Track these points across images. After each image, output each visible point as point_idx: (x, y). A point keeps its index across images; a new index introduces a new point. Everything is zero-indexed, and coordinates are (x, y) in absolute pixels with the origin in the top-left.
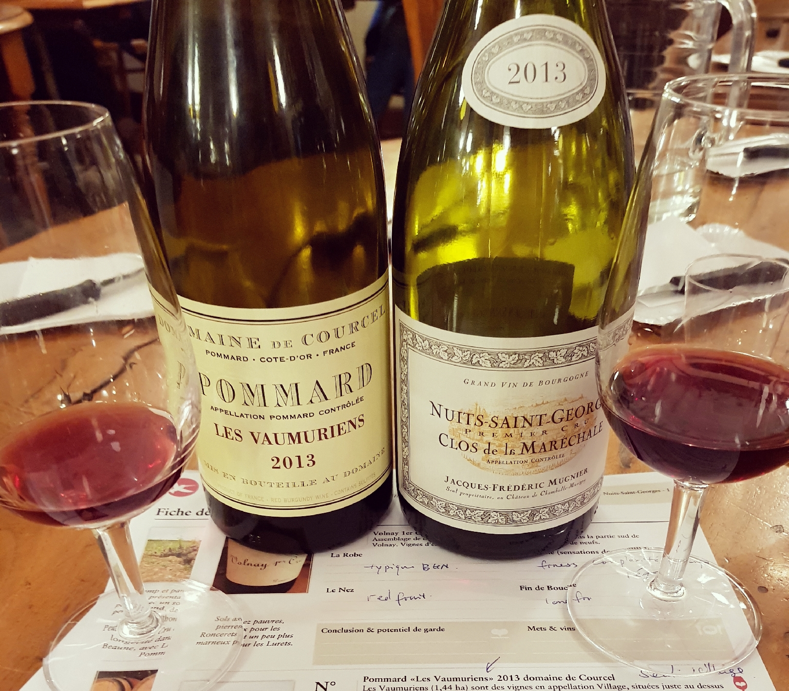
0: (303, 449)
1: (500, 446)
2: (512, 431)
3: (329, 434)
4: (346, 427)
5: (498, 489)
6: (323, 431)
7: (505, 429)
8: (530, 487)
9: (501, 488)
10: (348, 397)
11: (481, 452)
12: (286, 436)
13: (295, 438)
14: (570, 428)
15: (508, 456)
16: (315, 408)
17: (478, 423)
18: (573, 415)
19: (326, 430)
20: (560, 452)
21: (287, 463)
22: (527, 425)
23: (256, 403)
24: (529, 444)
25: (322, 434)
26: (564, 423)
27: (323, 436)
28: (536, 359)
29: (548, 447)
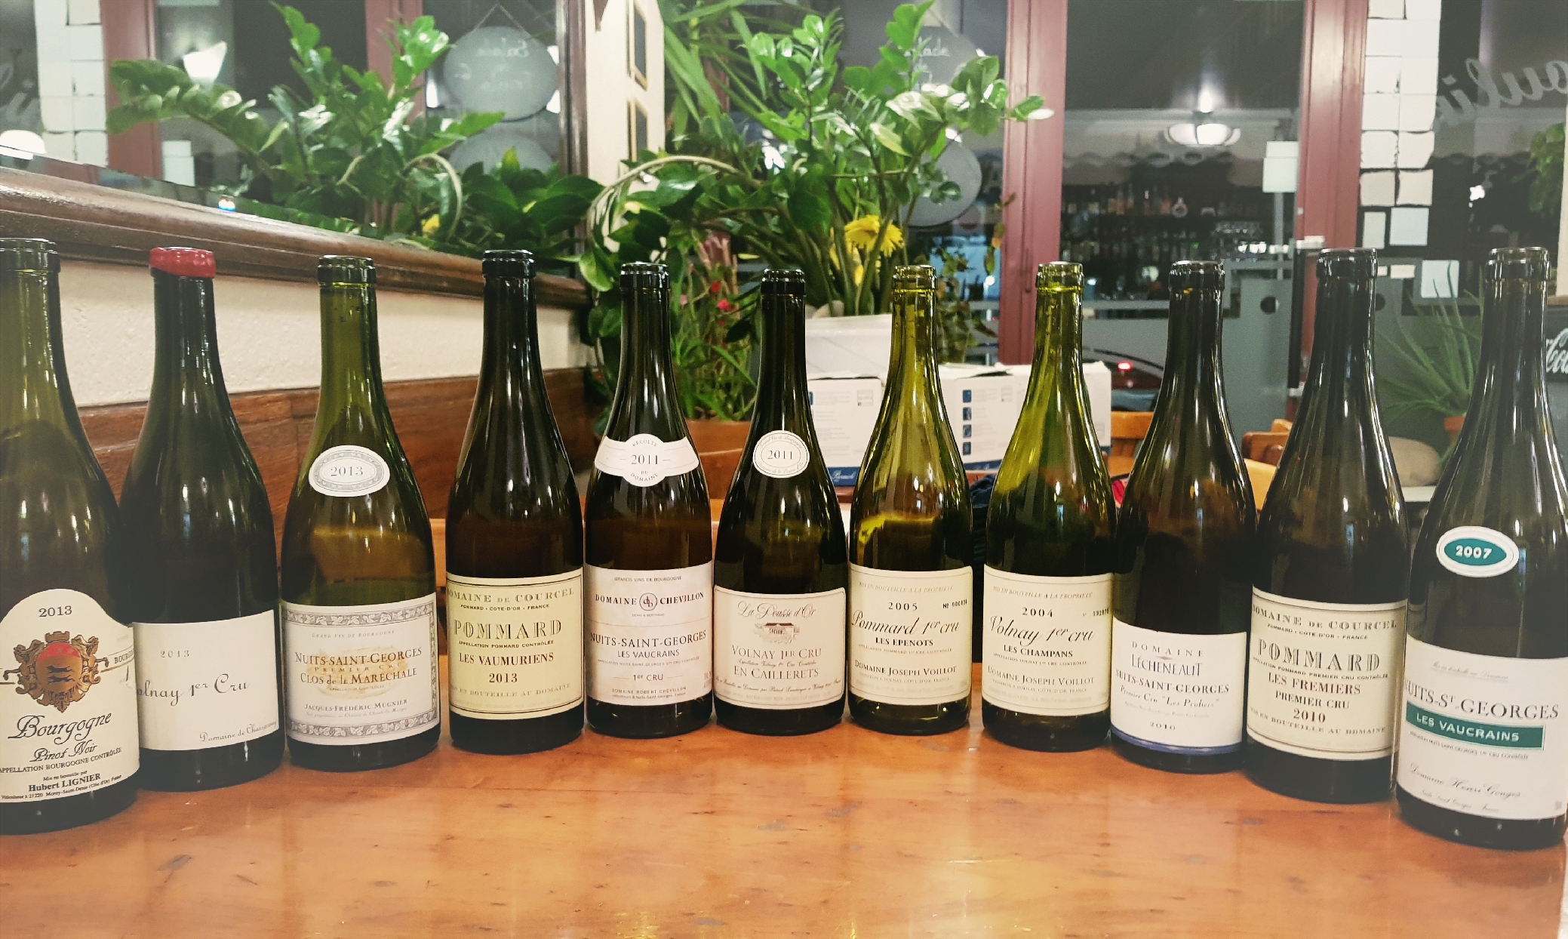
0: (509, 669)
1: (337, 677)
2: (344, 667)
3: (527, 660)
4: (539, 658)
5: (338, 709)
6: (523, 658)
7: (339, 666)
8: (361, 708)
9: (341, 709)
10: (541, 638)
11: (325, 682)
12: (500, 658)
13: (506, 661)
14: (386, 668)
15: (343, 685)
16: (520, 642)
17: (322, 662)
18: (387, 658)
19: (526, 658)
20: (379, 683)
21: (499, 678)
22: (353, 663)
23: (485, 636)
24: (356, 677)
25: (523, 660)
26: (380, 663)
27: (523, 662)
28: (355, 620)
29: (370, 679)
